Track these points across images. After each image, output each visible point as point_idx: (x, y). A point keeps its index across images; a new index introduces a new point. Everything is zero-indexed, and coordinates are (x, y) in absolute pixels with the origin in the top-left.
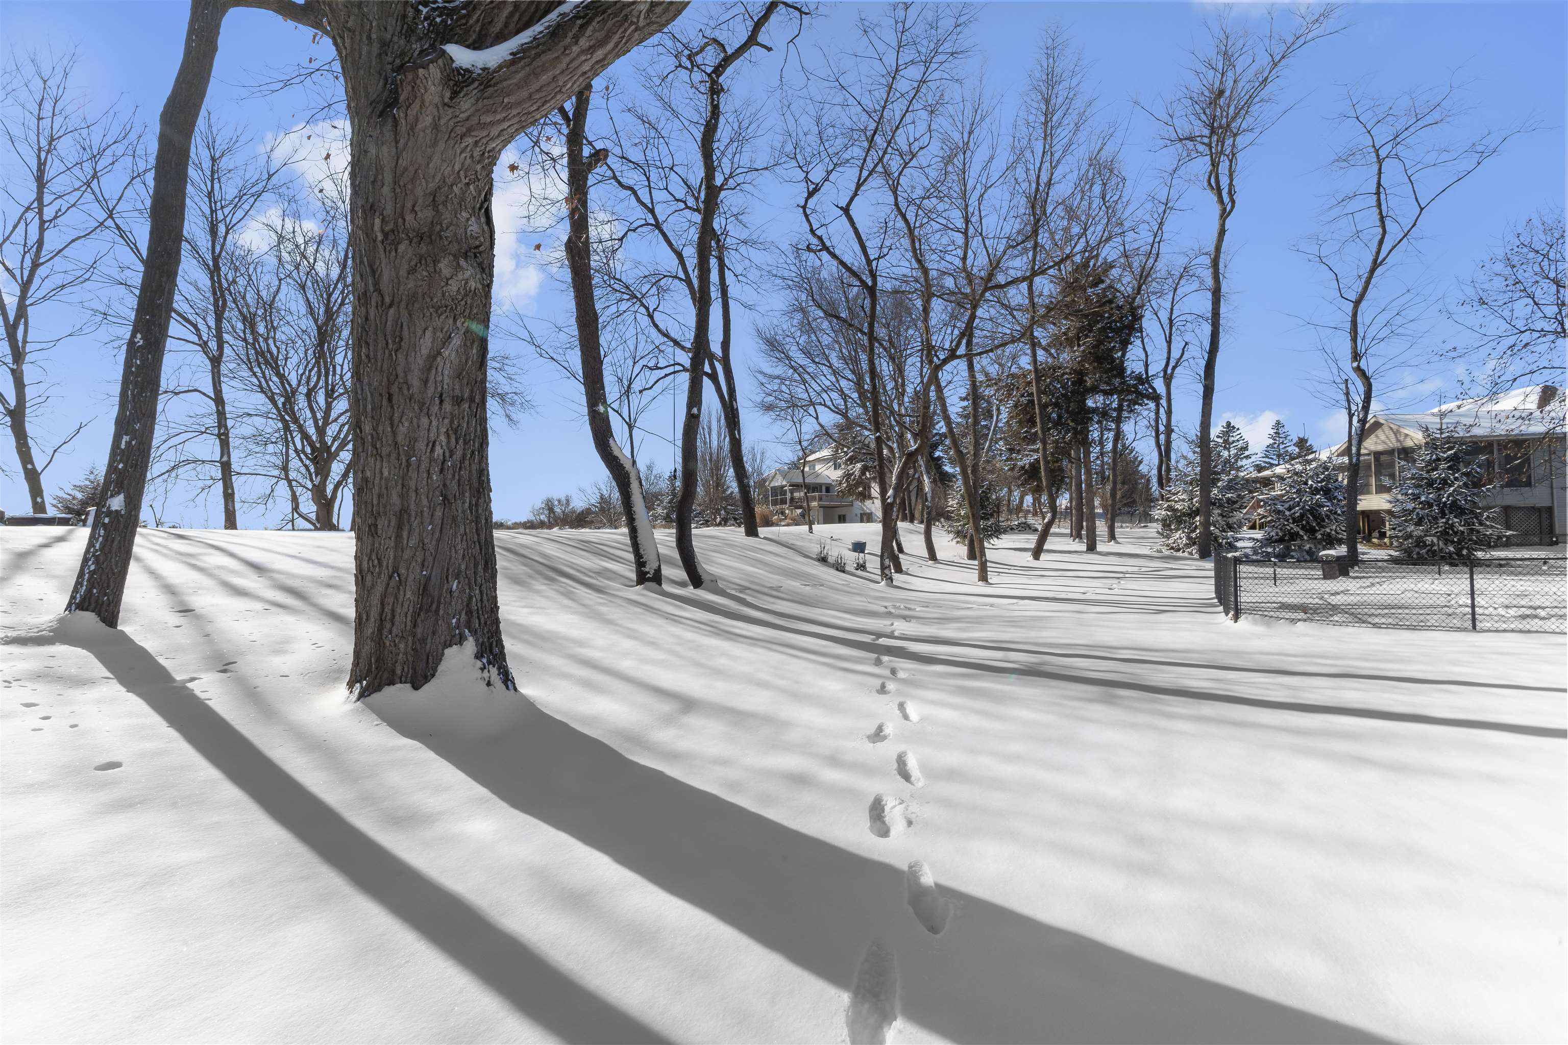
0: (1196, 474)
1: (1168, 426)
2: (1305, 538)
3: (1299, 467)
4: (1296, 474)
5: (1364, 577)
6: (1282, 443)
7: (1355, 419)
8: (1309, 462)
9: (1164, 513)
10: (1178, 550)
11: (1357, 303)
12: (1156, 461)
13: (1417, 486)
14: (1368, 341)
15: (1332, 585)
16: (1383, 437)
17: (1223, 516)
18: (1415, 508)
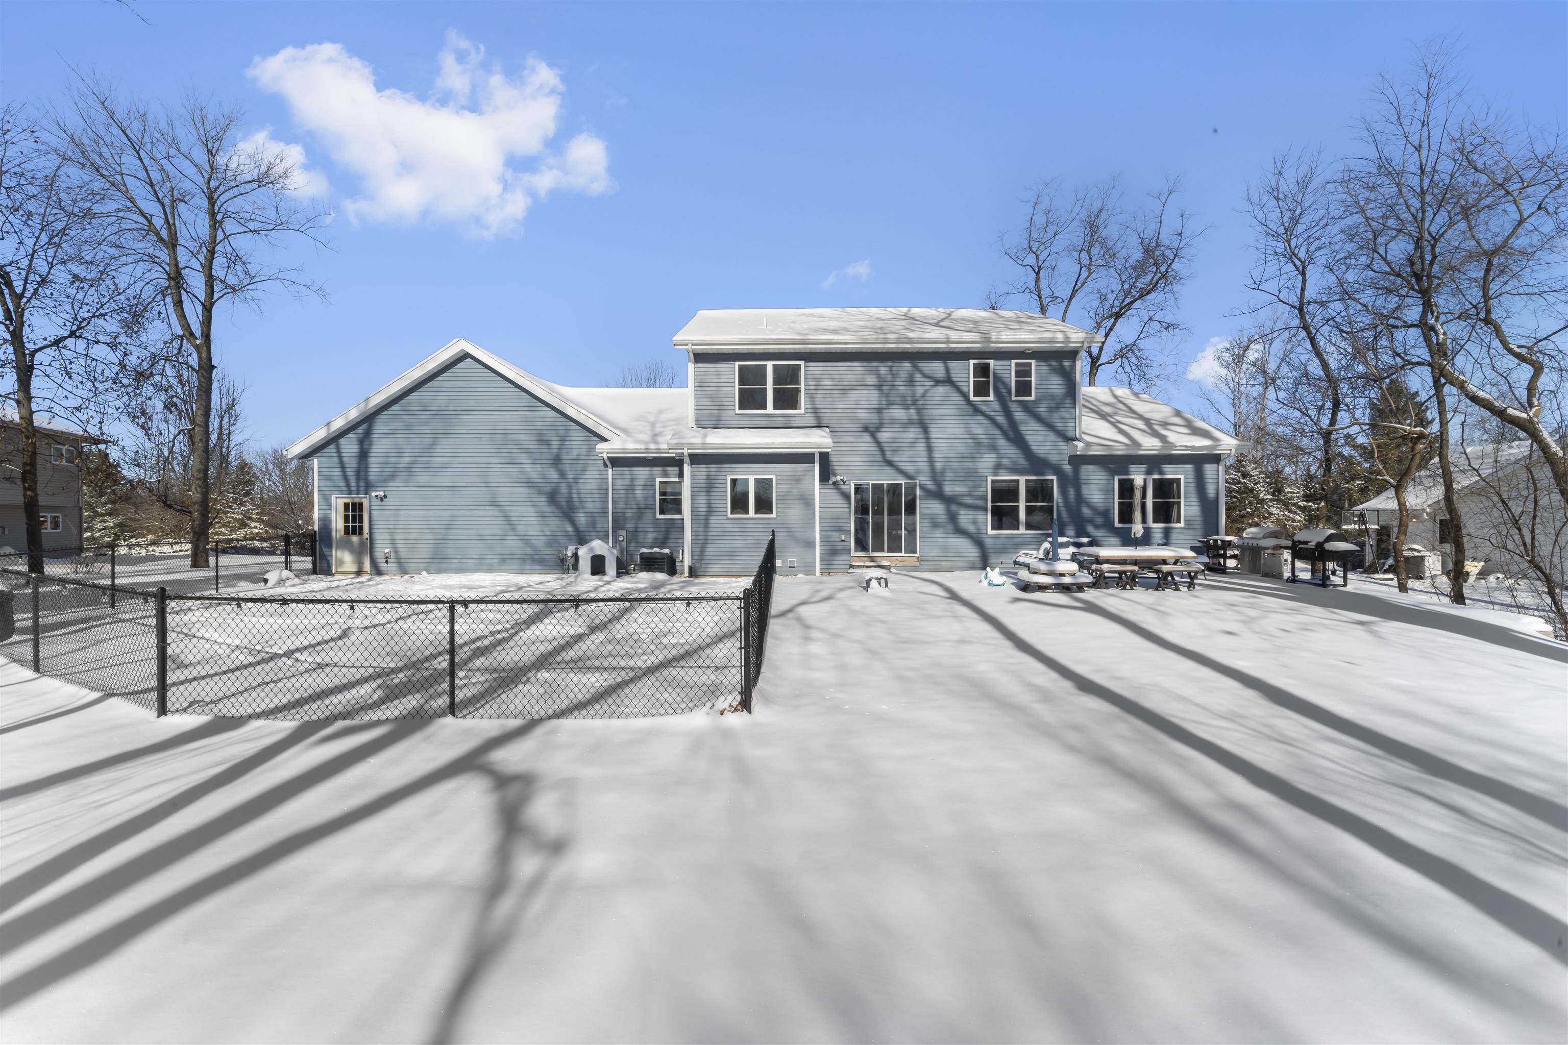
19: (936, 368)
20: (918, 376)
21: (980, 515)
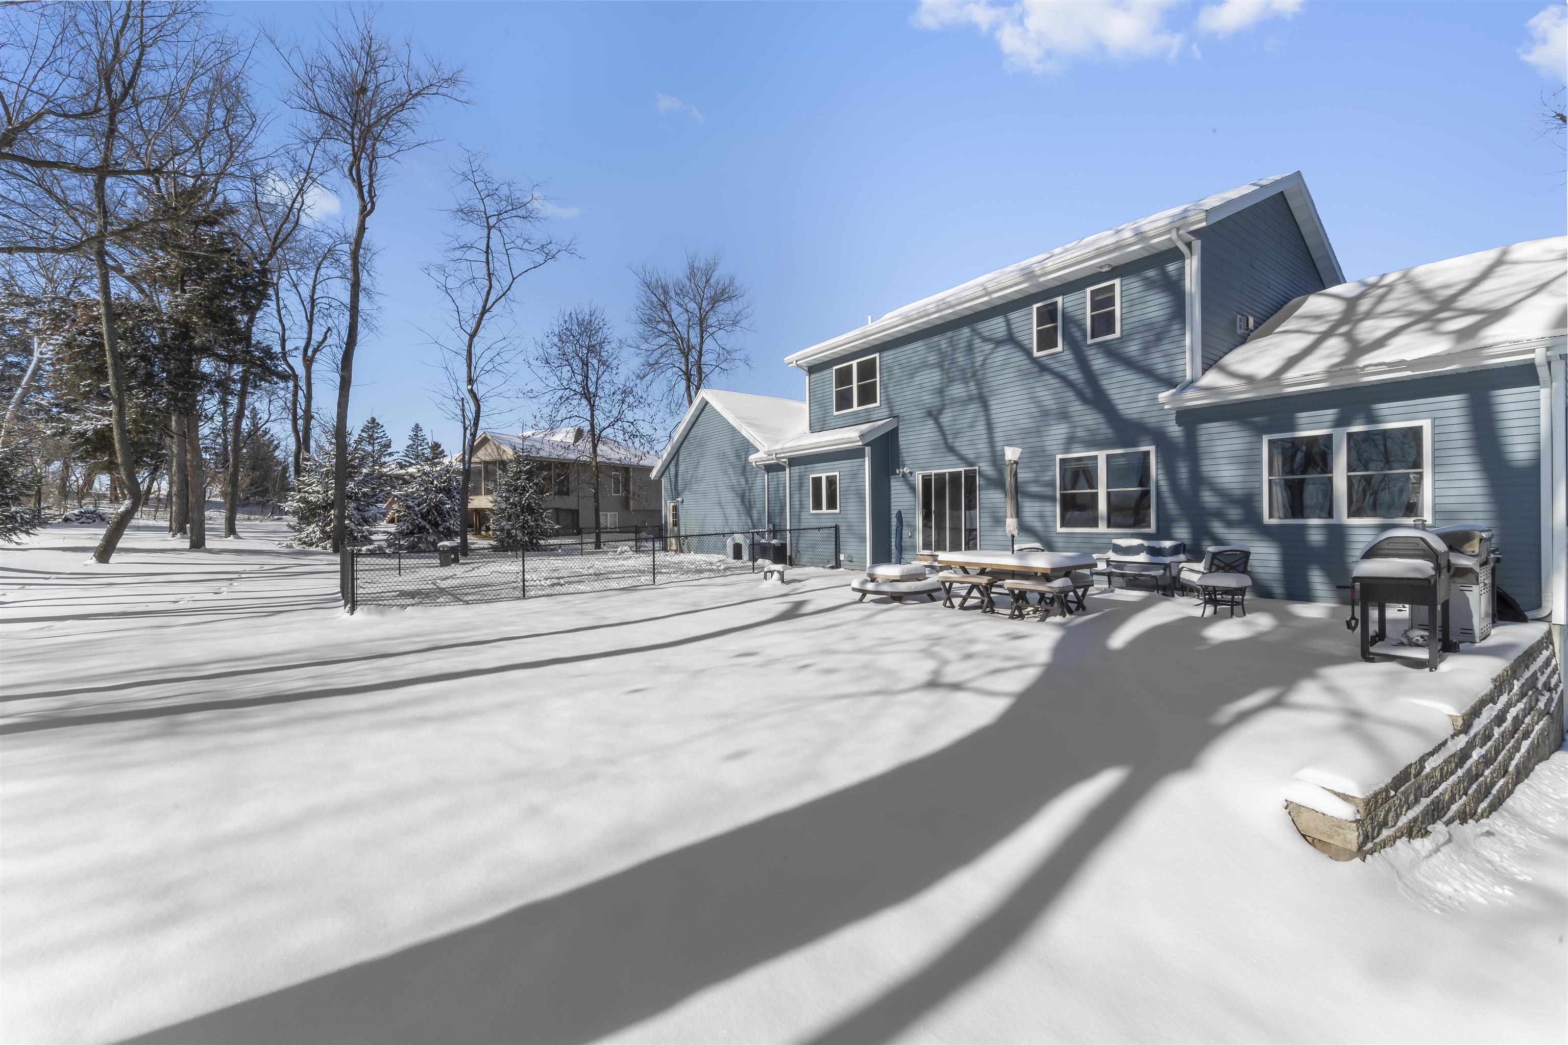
0: (331, 466)
1: (308, 410)
2: (431, 531)
3: (427, 468)
4: (425, 474)
5: (471, 563)
6: (421, 445)
7: (468, 432)
8: (436, 465)
9: (295, 505)
10: (311, 545)
11: (472, 336)
12: (293, 447)
13: (508, 491)
14: (478, 370)
15: (444, 571)
16: (490, 450)
17: (359, 510)
18: (506, 508)
19: (996, 326)
20: (978, 342)
21: (1047, 507)
